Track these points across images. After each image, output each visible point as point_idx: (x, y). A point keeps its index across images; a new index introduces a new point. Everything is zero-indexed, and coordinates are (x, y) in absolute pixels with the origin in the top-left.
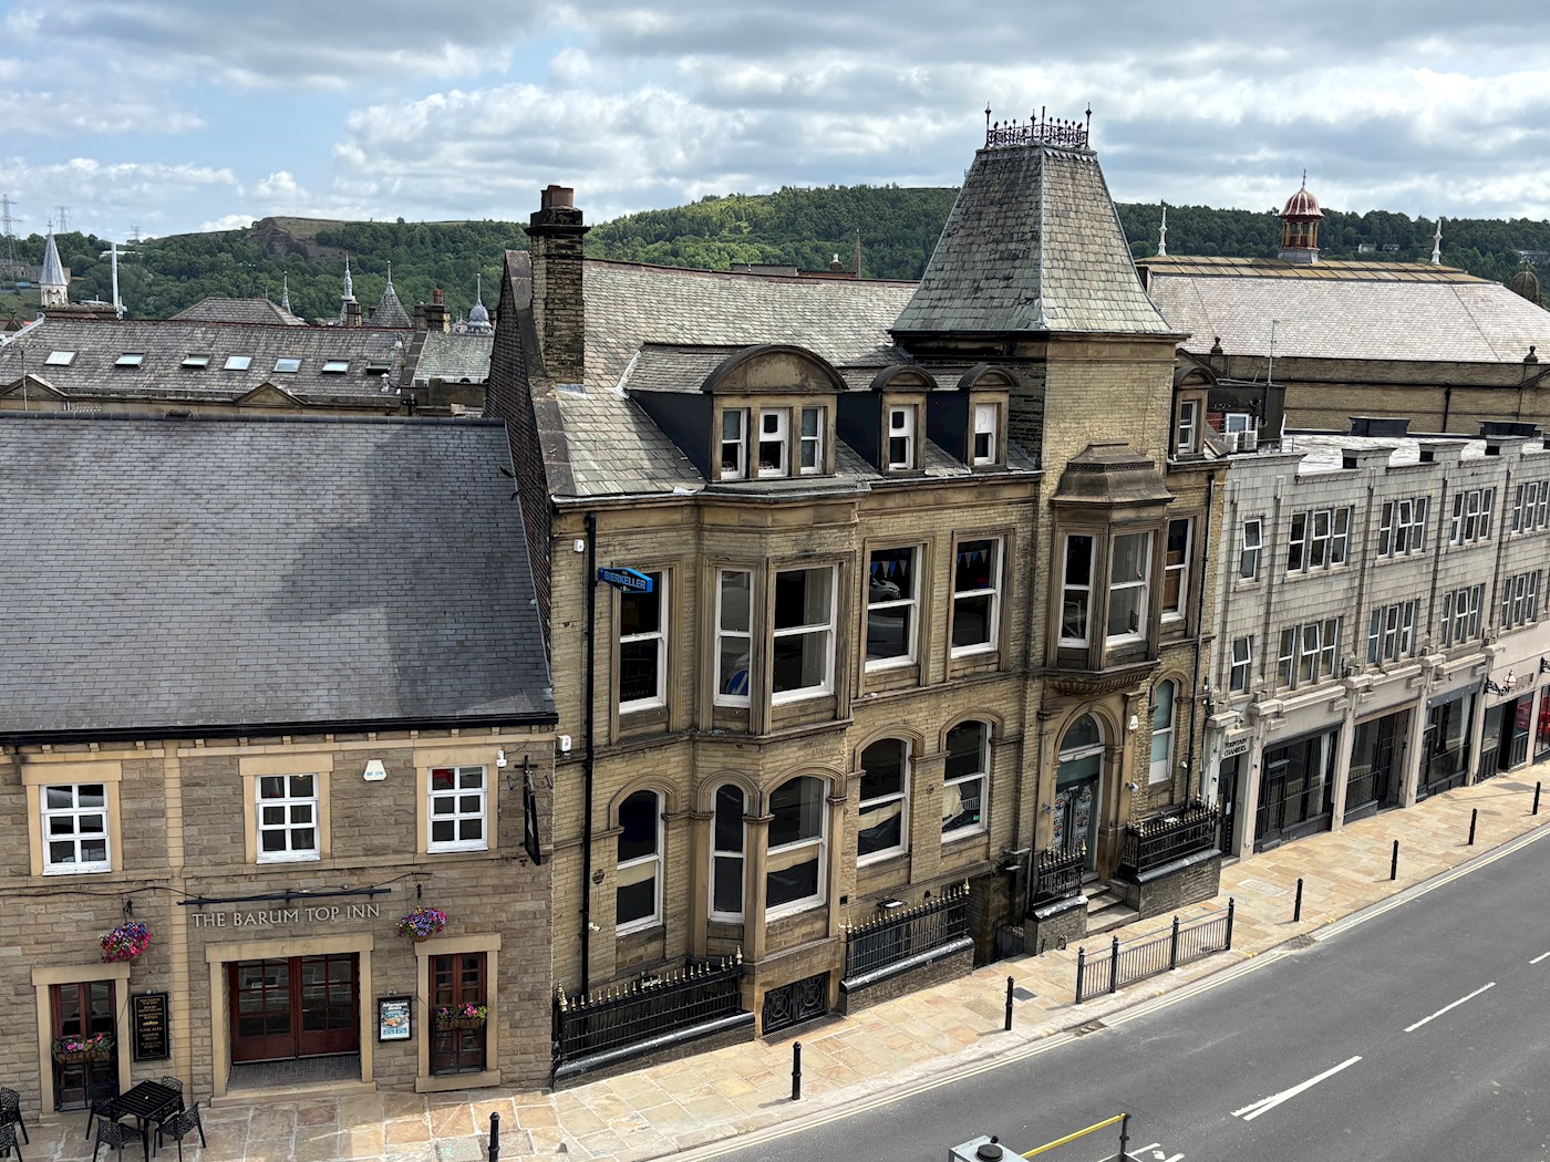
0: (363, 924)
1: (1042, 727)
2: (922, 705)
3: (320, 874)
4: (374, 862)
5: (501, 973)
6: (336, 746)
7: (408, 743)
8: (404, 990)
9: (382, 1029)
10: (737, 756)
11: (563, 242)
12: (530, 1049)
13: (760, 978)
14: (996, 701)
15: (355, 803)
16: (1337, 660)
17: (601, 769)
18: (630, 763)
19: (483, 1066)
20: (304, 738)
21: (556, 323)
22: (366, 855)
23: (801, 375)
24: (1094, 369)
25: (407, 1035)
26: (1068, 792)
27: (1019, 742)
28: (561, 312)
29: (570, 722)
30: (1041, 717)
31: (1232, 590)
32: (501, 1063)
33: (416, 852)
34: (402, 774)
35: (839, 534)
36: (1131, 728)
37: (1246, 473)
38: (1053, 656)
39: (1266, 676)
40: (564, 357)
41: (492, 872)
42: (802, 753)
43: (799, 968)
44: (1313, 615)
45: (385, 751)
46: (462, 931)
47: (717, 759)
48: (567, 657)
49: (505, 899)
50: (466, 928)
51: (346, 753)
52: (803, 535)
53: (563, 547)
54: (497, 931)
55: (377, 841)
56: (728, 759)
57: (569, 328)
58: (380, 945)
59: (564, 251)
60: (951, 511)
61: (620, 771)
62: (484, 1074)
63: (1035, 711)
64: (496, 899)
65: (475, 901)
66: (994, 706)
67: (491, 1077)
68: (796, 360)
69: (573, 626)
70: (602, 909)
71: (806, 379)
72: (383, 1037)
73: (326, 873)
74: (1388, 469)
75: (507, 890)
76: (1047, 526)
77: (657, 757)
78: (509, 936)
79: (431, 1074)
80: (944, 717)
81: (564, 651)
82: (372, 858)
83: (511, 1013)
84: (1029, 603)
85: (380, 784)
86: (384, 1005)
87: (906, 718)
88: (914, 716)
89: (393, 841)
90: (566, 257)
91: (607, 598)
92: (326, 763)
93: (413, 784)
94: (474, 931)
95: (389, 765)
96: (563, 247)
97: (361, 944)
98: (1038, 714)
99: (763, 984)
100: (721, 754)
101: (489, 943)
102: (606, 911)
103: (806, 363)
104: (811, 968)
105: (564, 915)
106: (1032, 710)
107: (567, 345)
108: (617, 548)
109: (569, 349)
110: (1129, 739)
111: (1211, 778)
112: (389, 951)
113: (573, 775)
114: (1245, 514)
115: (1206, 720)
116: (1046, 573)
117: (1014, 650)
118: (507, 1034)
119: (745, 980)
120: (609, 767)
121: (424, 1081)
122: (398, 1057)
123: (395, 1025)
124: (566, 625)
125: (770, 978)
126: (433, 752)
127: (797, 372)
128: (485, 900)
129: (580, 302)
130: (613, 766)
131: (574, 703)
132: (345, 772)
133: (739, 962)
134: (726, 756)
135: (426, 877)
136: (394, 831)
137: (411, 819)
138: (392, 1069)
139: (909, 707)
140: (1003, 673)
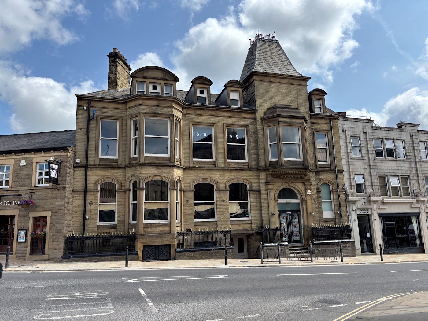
0: (17, 207)
1: (267, 187)
2: (217, 173)
3: (8, 192)
4: (21, 188)
5: (51, 223)
6: (14, 157)
7: (32, 156)
8: (25, 227)
9: (18, 238)
10: (135, 170)
11: (113, 59)
12: (57, 248)
13: (140, 240)
14: (248, 177)
15: (18, 172)
16: (411, 191)
17: (92, 171)
18: (103, 171)
19: (43, 253)
20: (8, 155)
21: (110, 77)
22: (20, 187)
23: (163, 75)
24: (274, 85)
25: (24, 241)
26: (286, 213)
27: (259, 191)
28: (112, 74)
29: (81, 156)
30: (267, 183)
31: (349, 157)
32: (49, 252)
33: (31, 186)
34: (30, 164)
35: (167, 109)
36: (308, 194)
37: (349, 123)
38: (268, 164)
39: (374, 190)
40: (112, 84)
41: (50, 193)
42: (157, 171)
43: (157, 240)
44: (393, 173)
45: (26, 158)
46: (42, 210)
47: (130, 172)
48: (81, 138)
49: (53, 200)
50: (43, 209)
51: (18, 159)
52: (154, 108)
53: (81, 109)
54: (50, 210)
55: (22, 183)
56: (133, 172)
57: (113, 78)
58: (21, 213)
59: (113, 61)
60: (223, 118)
61: (99, 173)
62: (44, 255)
63: (264, 182)
64: (51, 201)
65: (45, 201)
66: (248, 178)
67: (46, 257)
68: (161, 71)
69: (83, 130)
70: (92, 214)
71: (165, 76)
72: (18, 241)
73: (10, 192)
74: (418, 130)
75: (53, 198)
76: (261, 126)
77: (113, 171)
78: (54, 212)
79: (30, 255)
80: (227, 179)
81: (80, 136)
82: (20, 188)
83: (53, 236)
84: (257, 148)
85: (24, 167)
86: (20, 231)
87: (211, 176)
88: (214, 176)
89: (26, 183)
90: (114, 62)
91: (95, 124)
92: (12, 162)
93: (32, 167)
94: (45, 210)
95: (27, 162)
96: (113, 60)
97: (15, 212)
98: (265, 182)
99: (142, 243)
100: (131, 171)
101: (48, 214)
102: (93, 214)
103: (165, 72)
104: (162, 241)
105: (78, 212)
106: (263, 181)
107: (113, 81)
108: (99, 111)
109: (113, 82)
110: (308, 198)
111: (353, 220)
112: (23, 215)
113: (82, 171)
114: (350, 135)
115: (346, 198)
116: (263, 140)
117: (254, 162)
118: (51, 243)
119: (136, 241)
120: (95, 171)
121: (28, 256)
122: (22, 247)
123: (22, 237)
124: (81, 129)
125: (145, 241)
126: (38, 158)
127: (162, 74)
128: (48, 201)
129: (117, 72)
130: (97, 171)
131: (83, 151)
132: (17, 164)
133: (133, 234)
134: (132, 171)
135: (33, 193)
136: (27, 180)
137: (31, 177)
138: (20, 252)
139: (212, 173)
140: (250, 169)
